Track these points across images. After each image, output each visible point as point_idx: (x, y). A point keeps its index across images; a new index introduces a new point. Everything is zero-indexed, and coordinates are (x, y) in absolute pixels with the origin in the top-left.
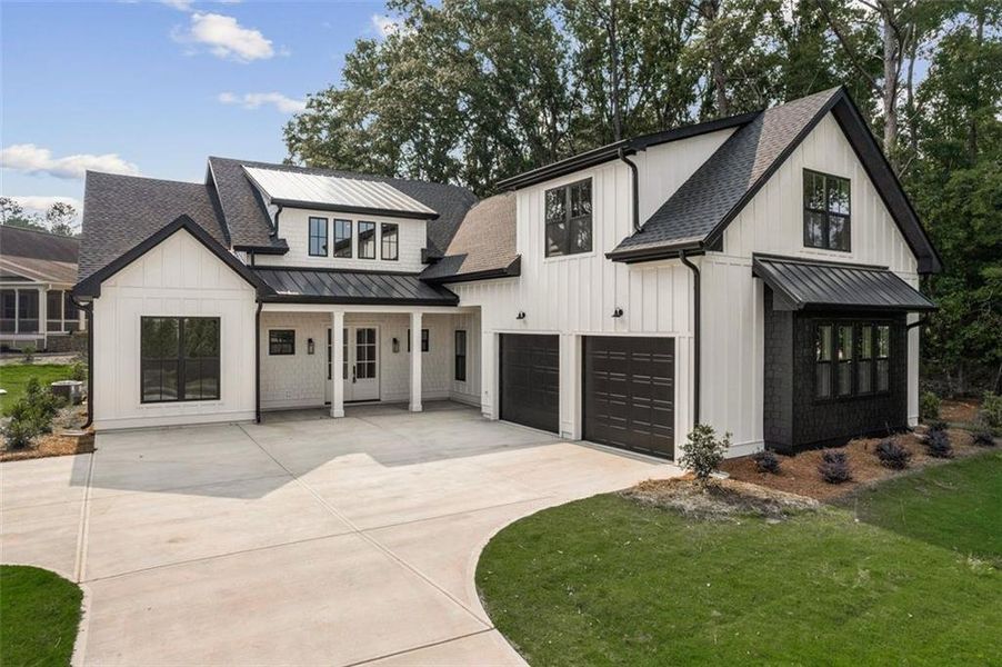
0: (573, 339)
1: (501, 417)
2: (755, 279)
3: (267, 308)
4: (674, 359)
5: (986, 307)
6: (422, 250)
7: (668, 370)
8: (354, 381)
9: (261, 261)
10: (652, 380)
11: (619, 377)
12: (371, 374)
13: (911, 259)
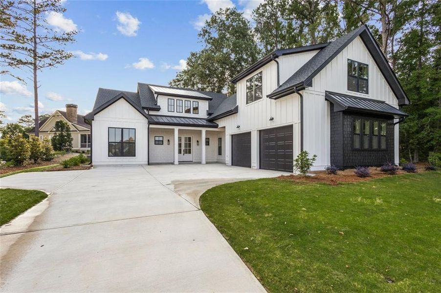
0: (256, 132)
1: (232, 165)
2: (326, 101)
3: (151, 126)
4: (293, 133)
5: (427, 126)
6: (207, 111)
7: (291, 138)
8: (184, 155)
9: (151, 113)
10: (285, 143)
11: (273, 144)
12: (190, 153)
13: (395, 99)
